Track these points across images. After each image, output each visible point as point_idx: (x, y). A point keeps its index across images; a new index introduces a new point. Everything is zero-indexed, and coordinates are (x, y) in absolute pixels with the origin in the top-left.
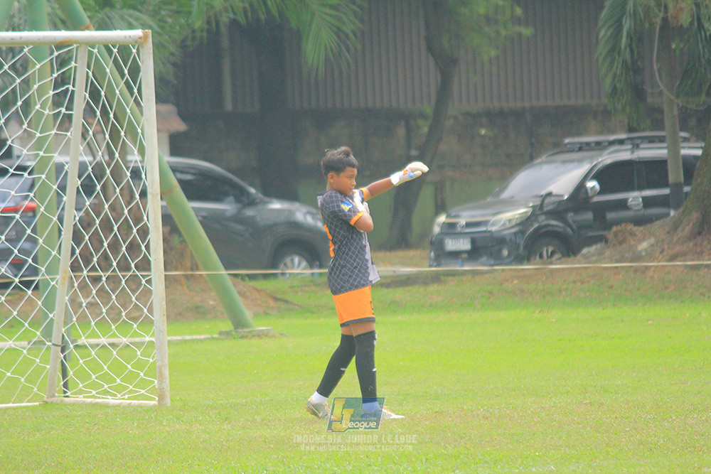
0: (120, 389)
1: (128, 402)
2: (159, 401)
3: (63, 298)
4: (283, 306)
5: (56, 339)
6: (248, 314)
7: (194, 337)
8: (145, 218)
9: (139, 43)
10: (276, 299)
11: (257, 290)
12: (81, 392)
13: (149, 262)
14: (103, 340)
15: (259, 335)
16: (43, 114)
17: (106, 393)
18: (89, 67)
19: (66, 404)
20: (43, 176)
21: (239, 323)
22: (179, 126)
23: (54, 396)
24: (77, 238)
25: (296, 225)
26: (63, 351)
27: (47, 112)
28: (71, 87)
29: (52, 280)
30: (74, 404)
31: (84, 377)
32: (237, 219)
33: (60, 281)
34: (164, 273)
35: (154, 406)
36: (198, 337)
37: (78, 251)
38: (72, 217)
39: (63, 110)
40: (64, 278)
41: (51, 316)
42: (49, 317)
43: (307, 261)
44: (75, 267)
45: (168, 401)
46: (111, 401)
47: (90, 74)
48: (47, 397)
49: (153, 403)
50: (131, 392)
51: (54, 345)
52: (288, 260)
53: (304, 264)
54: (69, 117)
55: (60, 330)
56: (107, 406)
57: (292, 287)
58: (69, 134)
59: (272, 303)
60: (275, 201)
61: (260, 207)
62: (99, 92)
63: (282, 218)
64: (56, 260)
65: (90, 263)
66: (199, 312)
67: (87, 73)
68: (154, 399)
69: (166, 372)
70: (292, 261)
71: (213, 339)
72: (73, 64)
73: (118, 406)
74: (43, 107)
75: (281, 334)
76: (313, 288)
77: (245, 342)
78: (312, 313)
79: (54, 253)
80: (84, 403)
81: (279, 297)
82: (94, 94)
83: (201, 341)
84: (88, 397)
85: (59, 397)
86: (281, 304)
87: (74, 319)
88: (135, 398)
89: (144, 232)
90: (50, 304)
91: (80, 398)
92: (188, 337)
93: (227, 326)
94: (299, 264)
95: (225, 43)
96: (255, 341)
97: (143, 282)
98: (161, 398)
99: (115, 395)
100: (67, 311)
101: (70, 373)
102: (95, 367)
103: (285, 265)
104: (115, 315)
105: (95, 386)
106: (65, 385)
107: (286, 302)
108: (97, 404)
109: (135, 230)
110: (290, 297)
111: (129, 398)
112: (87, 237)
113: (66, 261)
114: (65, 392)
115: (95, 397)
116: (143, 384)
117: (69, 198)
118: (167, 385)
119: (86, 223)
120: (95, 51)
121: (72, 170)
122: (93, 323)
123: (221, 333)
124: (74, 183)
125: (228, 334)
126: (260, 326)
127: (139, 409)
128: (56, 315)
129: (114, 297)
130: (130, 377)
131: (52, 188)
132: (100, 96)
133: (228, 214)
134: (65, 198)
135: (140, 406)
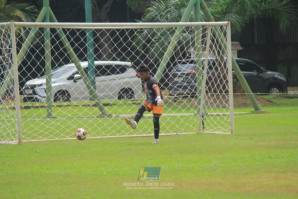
0: (219, 129)
1: (222, 133)
2: (231, 133)
3: (203, 102)
4: (271, 103)
5: (201, 114)
6: (259, 106)
7: (243, 113)
8: (227, 78)
9: (226, 25)
10: (269, 101)
11: (263, 98)
12: (208, 130)
13: (228, 91)
14: (215, 114)
15: (263, 112)
16: (197, 47)
17: (215, 130)
18: (211, 32)
19: (204, 133)
20: (197, 65)
21: (257, 109)
22: (240, 48)
23: (200, 131)
24: (207, 83)
25: (275, 78)
26: (203, 117)
27: (199, 46)
28: (206, 39)
29: (200, 96)
30: (206, 133)
31: (209, 125)
32: (257, 76)
33: (202, 96)
34: (233, 94)
35: (230, 134)
36: (244, 113)
37: (207, 88)
38: (206, 77)
39: (204, 45)
40: (203, 96)
41: (199, 107)
42: (198, 107)
43: (279, 90)
44: (207, 92)
45: (234, 133)
46: (217, 132)
47: (212, 34)
48: (199, 131)
49: (229, 133)
50: (223, 130)
51: (200, 115)
52: (273, 89)
53: (277, 90)
54: (205, 47)
55: (202, 111)
56: (216, 134)
57: (274, 97)
58: (205, 53)
59: (267, 102)
60: (269, 71)
61: (264, 73)
62: (214, 40)
63: (271, 76)
64: (201, 90)
65: (211, 91)
66: (245, 105)
67: (211, 34)
68: (230, 133)
69: (233, 124)
70: (274, 90)
71: (249, 113)
72: (207, 32)
73: (219, 134)
74: (198, 45)
75: (269, 112)
76: (280, 98)
77: (259, 114)
78: (279, 105)
79: (200, 88)
80: (209, 133)
81: (269, 100)
82: (213, 41)
83: (245, 114)
84: (211, 131)
85: (202, 131)
86: (270, 103)
87: (206, 108)
88: (224, 132)
89: (227, 82)
90: (199, 103)
91: (208, 132)
92: (241, 113)
93: (253, 109)
94: (276, 90)
95: (255, 23)
96: (261, 114)
97: (227, 97)
98: (232, 132)
99: (218, 131)
100: (204, 106)
101: (205, 124)
102: (213, 123)
103: (272, 90)
104: (218, 107)
105: (212, 128)
106: (203, 128)
107: (272, 102)
108: (213, 133)
109: (224, 82)
110: (273, 101)
111: (222, 132)
112: (210, 84)
113: (204, 91)
114: (203, 130)
115: (213, 131)
116: (226, 128)
117: (205, 72)
118: (234, 128)
119: (210, 79)
120: (214, 27)
121: (206, 63)
122: (212, 109)
123: (251, 112)
124: (206, 67)
125: (253, 112)
126: (263, 109)
127: (225, 135)
128: (201, 107)
129: (218, 102)
130: (223, 126)
131: (200, 69)
132: (215, 41)
133: (254, 75)
134: (204, 72)
135: (225, 134)
